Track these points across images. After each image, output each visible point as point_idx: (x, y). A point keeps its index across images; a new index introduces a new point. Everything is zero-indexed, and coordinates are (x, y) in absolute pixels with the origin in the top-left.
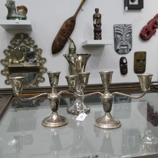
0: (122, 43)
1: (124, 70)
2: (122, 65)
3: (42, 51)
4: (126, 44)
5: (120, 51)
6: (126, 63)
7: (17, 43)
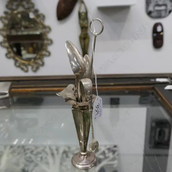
0: (157, 2)
1: (158, 42)
2: (155, 35)
3: (44, 17)
4: (165, 3)
5: (153, 14)
6: (162, 31)
7: (14, 7)
